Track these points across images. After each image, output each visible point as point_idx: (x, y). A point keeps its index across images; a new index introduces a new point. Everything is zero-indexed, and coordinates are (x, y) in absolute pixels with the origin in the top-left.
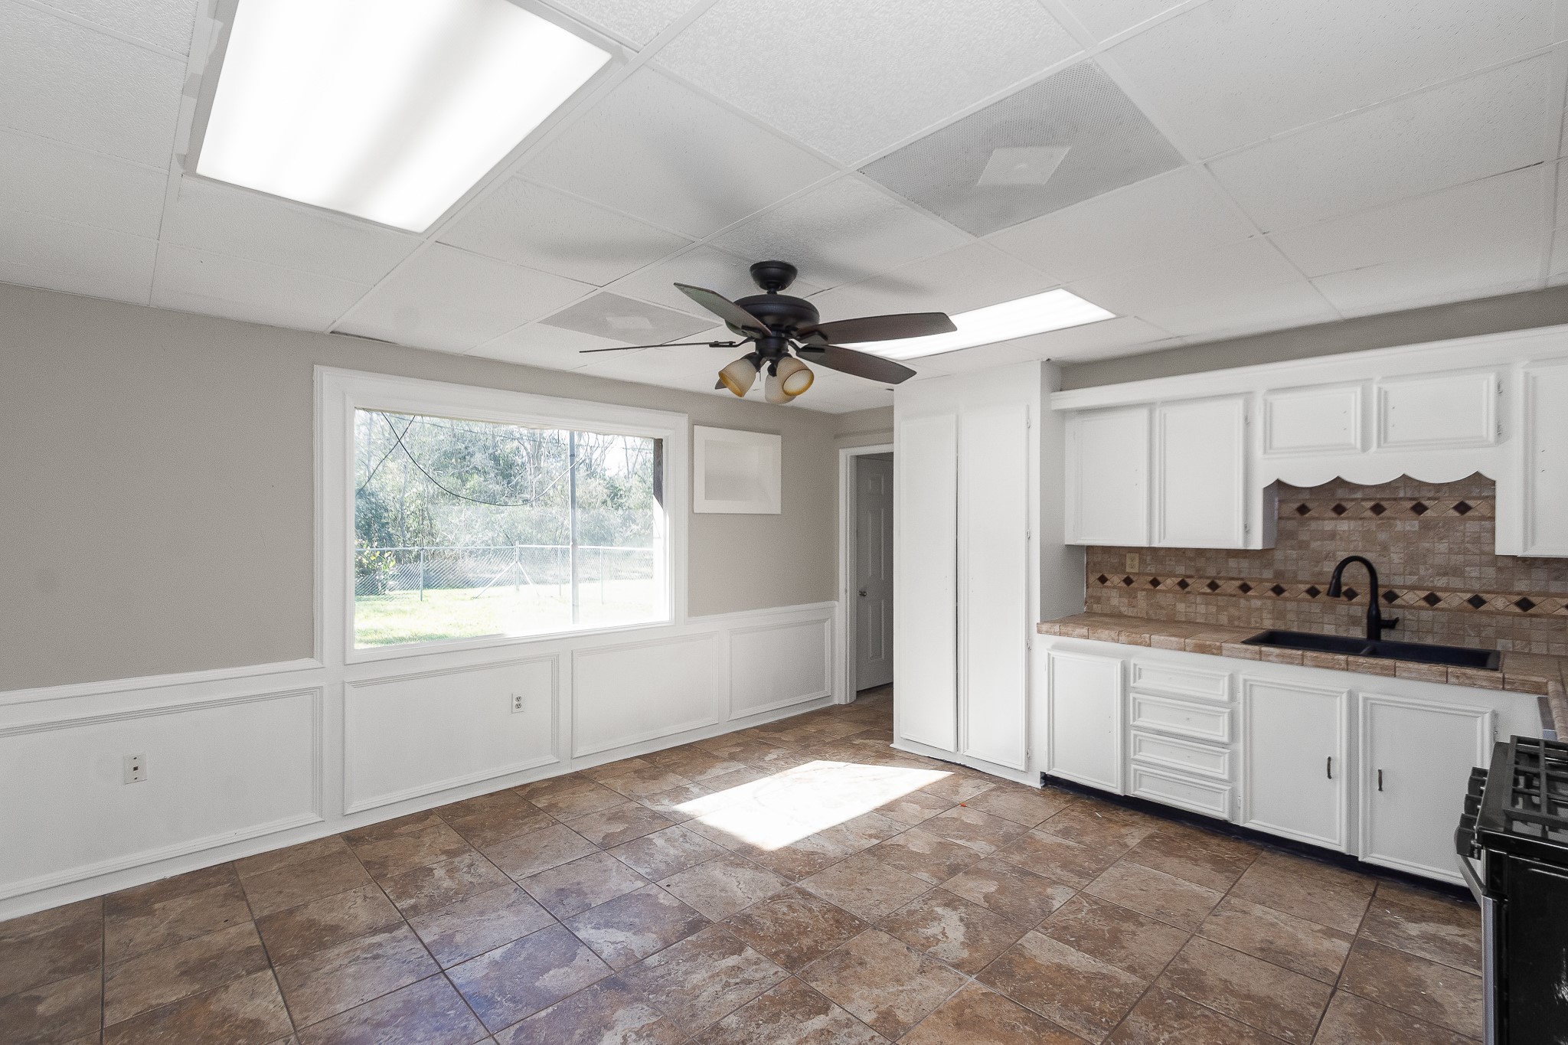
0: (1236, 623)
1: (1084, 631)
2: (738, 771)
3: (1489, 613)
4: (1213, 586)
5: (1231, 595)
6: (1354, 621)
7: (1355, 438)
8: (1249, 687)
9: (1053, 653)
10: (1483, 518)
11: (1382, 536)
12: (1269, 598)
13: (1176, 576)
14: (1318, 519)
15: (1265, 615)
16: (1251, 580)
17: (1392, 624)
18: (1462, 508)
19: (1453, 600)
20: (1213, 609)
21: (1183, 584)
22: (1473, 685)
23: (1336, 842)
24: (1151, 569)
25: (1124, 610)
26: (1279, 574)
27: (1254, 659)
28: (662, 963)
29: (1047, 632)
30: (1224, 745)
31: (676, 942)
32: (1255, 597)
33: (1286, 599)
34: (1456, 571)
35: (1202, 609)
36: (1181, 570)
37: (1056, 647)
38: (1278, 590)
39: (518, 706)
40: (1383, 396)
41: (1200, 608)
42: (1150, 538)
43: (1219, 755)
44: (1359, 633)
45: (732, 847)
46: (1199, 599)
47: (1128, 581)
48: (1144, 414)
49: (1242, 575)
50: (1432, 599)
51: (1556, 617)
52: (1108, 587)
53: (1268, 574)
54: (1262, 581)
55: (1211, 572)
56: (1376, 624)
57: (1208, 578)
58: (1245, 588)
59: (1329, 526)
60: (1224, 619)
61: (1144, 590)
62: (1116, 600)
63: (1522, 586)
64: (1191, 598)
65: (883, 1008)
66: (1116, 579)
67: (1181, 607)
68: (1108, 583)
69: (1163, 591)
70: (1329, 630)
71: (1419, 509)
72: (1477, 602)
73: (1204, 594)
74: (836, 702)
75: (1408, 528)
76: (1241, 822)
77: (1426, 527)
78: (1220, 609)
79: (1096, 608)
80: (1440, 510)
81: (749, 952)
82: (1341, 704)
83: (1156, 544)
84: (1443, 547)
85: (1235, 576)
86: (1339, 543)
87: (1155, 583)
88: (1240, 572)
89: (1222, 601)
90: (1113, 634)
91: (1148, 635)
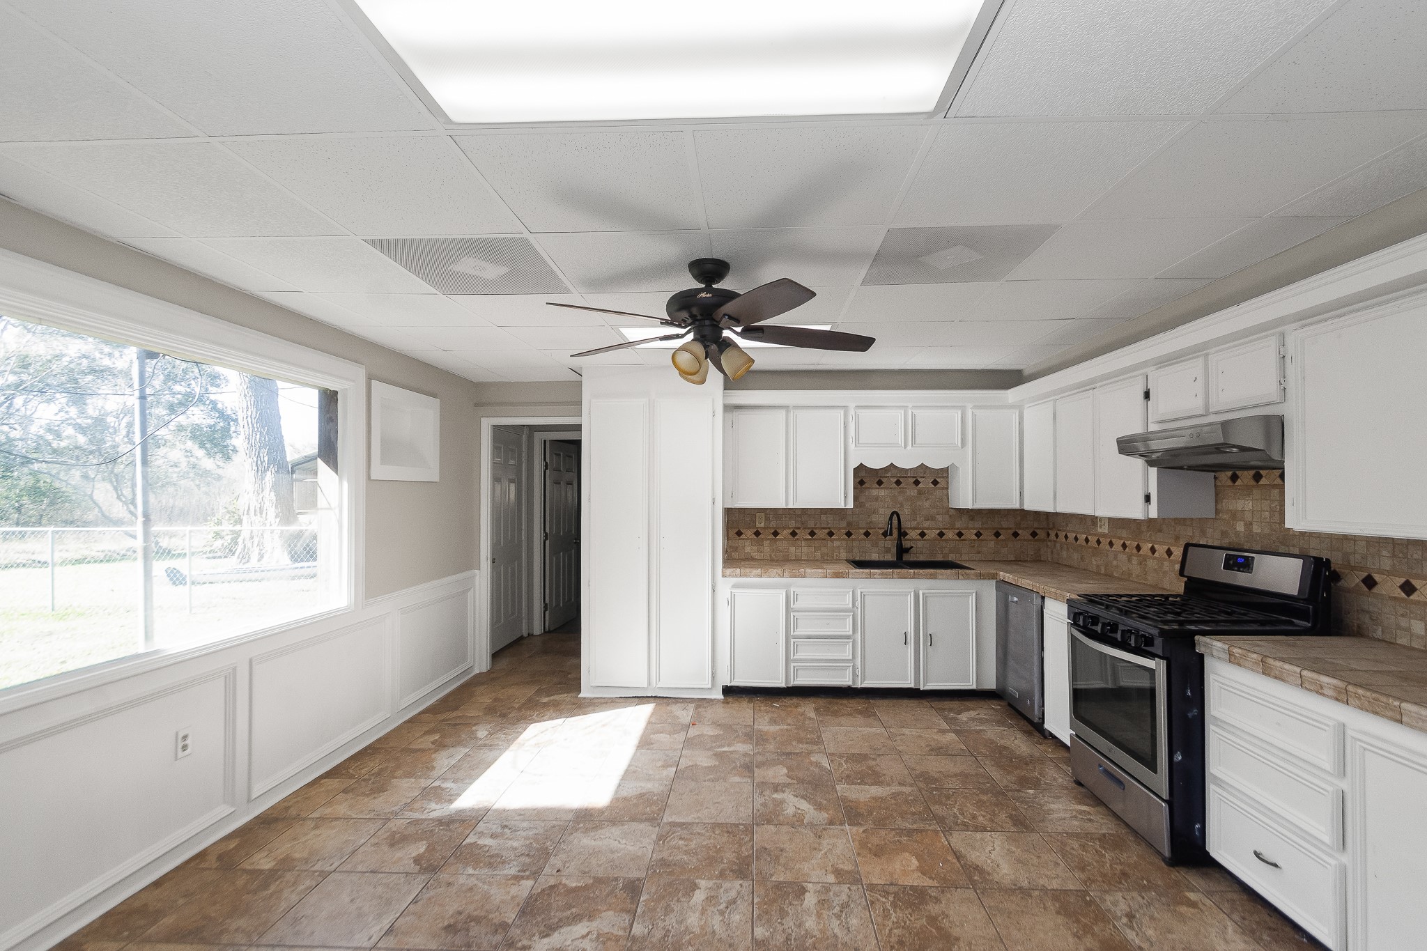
0: (826, 558)
1: (759, 571)
2: (466, 755)
3: (946, 540)
4: (812, 534)
5: (823, 539)
6: (888, 550)
7: (901, 440)
8: (863, 596)
9: (735, 591)
10: (943, 488)
11: (900, 499)
12: (844, 539)
13: (789, 528)
14: (869, 488)
15: (842, 551)
16: (835, 528)
17: (907, 550)
18: (935, 483)
19: (932, 534)
20: (812, 549)
21: (794, 534)
22: (969, 578)
23: (909, 683)
24: (773, 524)
25: (755, 555)
26: (849, 524)
27: (867, 578)
28: (650, 927)
29: (730, 576)
30: (848, 637)
31: (637, 907)
32: (837, 540)
33: (853, 540)
34: (933, 518)
35: (805, 550)
36: (793, 524)
37: (735, 586)
38: (849, 534)
39: (185, 748)
40: (914, 416)
41: (804, 549)
42: (787, 503)
43: (845, 644)
44: (890, 557)
45: (570, 816)
46: (804, 543)
47: (757, 534)
48: (783, 412)
49: (829, 526)
50: (923, 534)
51: (971, 540)
52: (744, 539)
53: (844, 524)
54: (840, 528)
55: (811, 524)
56: (902, 551)
57: (809, 528)
58: (831, 534)
59: (875, 492)
60: (818, 555)
61: (768, 539)
62: (749, 548)
63: (959, 524)
64: (799, 543)
65: (830, 869)
66: (749, 533)
67: (792, 549)
68: (742, 536)
69: (781, 539)
70: (875, 557)
71: (917, 483)
72: (941, 534)
73: (806, 539)
74: (477, 671)
75: (912, 494)
76: (859, 685)
77: (920, 493)
78: (817, 549)
79: (735, 555)
80: (926, 484)
81: (703, 883)
82: (911, 599)
83: (791, 506)
84: (927, 504)
85: (825, 526)
86: (880, 503)
87: (776, 534)
88: (828, 523)
89: (817, 543)
90: (780, 571)
91: (803, 570)
